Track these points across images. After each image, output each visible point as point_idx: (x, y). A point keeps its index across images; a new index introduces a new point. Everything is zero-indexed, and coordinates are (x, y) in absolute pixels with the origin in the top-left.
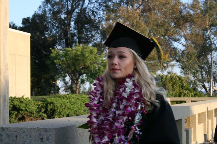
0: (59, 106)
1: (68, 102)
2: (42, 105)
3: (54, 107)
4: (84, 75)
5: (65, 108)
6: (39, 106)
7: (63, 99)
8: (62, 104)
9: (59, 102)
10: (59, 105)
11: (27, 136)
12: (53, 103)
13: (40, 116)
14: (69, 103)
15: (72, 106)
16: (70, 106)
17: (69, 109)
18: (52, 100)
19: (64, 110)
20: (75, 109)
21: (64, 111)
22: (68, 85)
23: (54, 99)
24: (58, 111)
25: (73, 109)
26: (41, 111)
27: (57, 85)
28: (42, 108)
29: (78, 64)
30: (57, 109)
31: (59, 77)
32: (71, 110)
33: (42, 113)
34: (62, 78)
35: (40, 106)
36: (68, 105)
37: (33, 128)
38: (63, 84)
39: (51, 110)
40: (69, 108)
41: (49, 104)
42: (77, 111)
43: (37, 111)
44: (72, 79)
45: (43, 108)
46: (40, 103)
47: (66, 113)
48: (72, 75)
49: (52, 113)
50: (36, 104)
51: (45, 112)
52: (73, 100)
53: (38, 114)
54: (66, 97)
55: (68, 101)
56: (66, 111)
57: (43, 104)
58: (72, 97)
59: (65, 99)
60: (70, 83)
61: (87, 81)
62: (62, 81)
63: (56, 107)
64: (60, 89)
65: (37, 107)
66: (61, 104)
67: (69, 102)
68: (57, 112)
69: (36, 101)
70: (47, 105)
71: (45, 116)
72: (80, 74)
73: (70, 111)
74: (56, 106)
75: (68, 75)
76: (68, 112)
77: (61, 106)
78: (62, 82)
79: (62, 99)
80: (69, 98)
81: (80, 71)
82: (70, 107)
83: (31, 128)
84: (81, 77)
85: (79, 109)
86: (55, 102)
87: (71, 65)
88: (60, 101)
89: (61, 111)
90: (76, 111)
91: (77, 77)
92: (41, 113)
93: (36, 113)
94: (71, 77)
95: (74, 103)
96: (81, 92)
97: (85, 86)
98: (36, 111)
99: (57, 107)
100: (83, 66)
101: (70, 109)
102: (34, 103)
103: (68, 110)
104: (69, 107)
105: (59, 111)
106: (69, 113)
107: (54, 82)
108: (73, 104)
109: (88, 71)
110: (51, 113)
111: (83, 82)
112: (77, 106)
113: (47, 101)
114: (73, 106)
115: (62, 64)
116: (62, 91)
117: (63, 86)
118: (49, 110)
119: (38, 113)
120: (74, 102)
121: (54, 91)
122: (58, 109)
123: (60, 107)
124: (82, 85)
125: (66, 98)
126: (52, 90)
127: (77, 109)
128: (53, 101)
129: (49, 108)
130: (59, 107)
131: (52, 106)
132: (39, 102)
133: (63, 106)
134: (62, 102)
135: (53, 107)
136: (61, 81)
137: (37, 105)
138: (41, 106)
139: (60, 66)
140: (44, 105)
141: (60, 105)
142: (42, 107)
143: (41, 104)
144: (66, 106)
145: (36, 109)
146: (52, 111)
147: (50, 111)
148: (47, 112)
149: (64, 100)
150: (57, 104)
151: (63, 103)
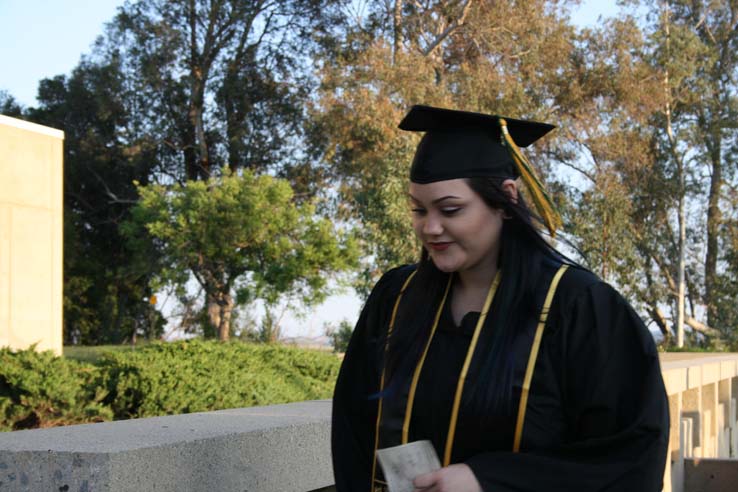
0: (155, 379)
1: (186, 367)
2: (98, 375)
3: (140, 382)
4: (250, 274)
5: (176, 386)
6: (87, 379)
7: (169, 354)
8: (167, 374)
9: (155, 365)
10: (155, 377)
11: (12, 479)
12: (134, 370)
13: (92, 413)
14: (189, 371)
15: (201, 381)
16: (193, 380)
17: (191, 392)
18: (131, 359)
19: (172, 392)
20: (210, 392)
21: (174, 396)
22: (194, 307)
23: (139, 356)
24: (153, 396)
25: (206, 391)
26: (93, 397)
27: (158, 308)
28: (99, 388)
29: (229, 239)
30: (150, 391)
31: (164, 281)
32: (198, 394)
33: (99, 402)
34: (173, 283)
35: (92, 380)
36: (189, 376)
37: (35, 452)
38: (179, 306)
39: (128, 392)
40: (189, 386)
41: (122, 374)
42: (219, 397)
43: (82, 398)
44: (206, 286)
45: (103, 387)
46: (90, 369)
47: (180, 404)
48: (209, 272)
49: (130, 406)
50: (77, 371)
51: (106, 401)
52: (205, 359)
53: (84, 406)
54: (182, 349)
55: (189, 363)
56: (179, 397)
57: (102, 372)
58: (200, 350)
59: (176, 357)
60: (200, 304)
61: (256, 297)
62: (173, 293)
63: (144, 384)
64: (164, 322)
65: (82, 382)
66: (163, 373)
67: (192, 367)
68: (150, 400)
69: (79, 362)
70: (114, 375)
71: (105, 416)
72: (236, 271)
73: (192, 396)
74: (147, 379)
75: (195, 274)
76: (188, 400)
77: (164, 380)
78: (176, 299)
79: (166, 355)
80: (192, 354)
81: (236, 260)
82: (193, 385)
83: (27, 453)
84: (237, 281)
85: (223, 390)
86: (141, 365)
87: (203, 240)
88: (162, 361)
89: (162, 396)
90: (215, 398)
91: (226, 282)
92: (93, 405)
93: (77, 402)
94: (204, 282)
95: (208, 371)
96: (238, 333)
97: (252, 312)
98: (76, 398)
99: (149, 384)
100: (245, 245)
101: (194, 390)
102: (72, 370)
103: (187, 393)
104: (190, 382)
105: (157, 397)
106: (191, 403)
107: (146, 299)
108: (204, 372)
109: (262, 262)
110: (127, 403)
111: (243, 297)
112: (218, 381)
113: (116, 362)
114: (205, 379)
115: (172, 237)
116: (175, 330)
117: (176, 312)
118: (121, 393)
119: (83, 403)
120: (206, 367)
121: (145, 329)
122: (154, 390)
123: (160, 382)
124: (243, 309)
125: (179, 352)
126: (140, 326)
127: (219, 390)
128: (134, 361)
129: (122, 385)
130: (157, 385)
131: (133, 381)
132: (89, 366)
133: (171, 378)
134: (166, 368)
135: (136, 382)
136: (169, 294)
137: (80, 376)
138: (96, 379)
139: (166, 245)
140: (106, 376)
141: (161, 376)
142: (99, 382)
143: (95, 371)
144: (180, 379)
145: (78, 391)
146: (131, 399)
147: (124, 397)
148: (116, 401)
149: (173, 361)
150: (148, 371)
151: (170, 369)
